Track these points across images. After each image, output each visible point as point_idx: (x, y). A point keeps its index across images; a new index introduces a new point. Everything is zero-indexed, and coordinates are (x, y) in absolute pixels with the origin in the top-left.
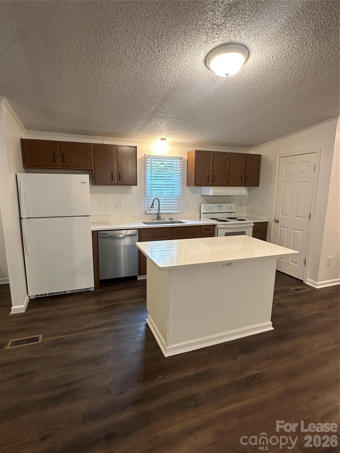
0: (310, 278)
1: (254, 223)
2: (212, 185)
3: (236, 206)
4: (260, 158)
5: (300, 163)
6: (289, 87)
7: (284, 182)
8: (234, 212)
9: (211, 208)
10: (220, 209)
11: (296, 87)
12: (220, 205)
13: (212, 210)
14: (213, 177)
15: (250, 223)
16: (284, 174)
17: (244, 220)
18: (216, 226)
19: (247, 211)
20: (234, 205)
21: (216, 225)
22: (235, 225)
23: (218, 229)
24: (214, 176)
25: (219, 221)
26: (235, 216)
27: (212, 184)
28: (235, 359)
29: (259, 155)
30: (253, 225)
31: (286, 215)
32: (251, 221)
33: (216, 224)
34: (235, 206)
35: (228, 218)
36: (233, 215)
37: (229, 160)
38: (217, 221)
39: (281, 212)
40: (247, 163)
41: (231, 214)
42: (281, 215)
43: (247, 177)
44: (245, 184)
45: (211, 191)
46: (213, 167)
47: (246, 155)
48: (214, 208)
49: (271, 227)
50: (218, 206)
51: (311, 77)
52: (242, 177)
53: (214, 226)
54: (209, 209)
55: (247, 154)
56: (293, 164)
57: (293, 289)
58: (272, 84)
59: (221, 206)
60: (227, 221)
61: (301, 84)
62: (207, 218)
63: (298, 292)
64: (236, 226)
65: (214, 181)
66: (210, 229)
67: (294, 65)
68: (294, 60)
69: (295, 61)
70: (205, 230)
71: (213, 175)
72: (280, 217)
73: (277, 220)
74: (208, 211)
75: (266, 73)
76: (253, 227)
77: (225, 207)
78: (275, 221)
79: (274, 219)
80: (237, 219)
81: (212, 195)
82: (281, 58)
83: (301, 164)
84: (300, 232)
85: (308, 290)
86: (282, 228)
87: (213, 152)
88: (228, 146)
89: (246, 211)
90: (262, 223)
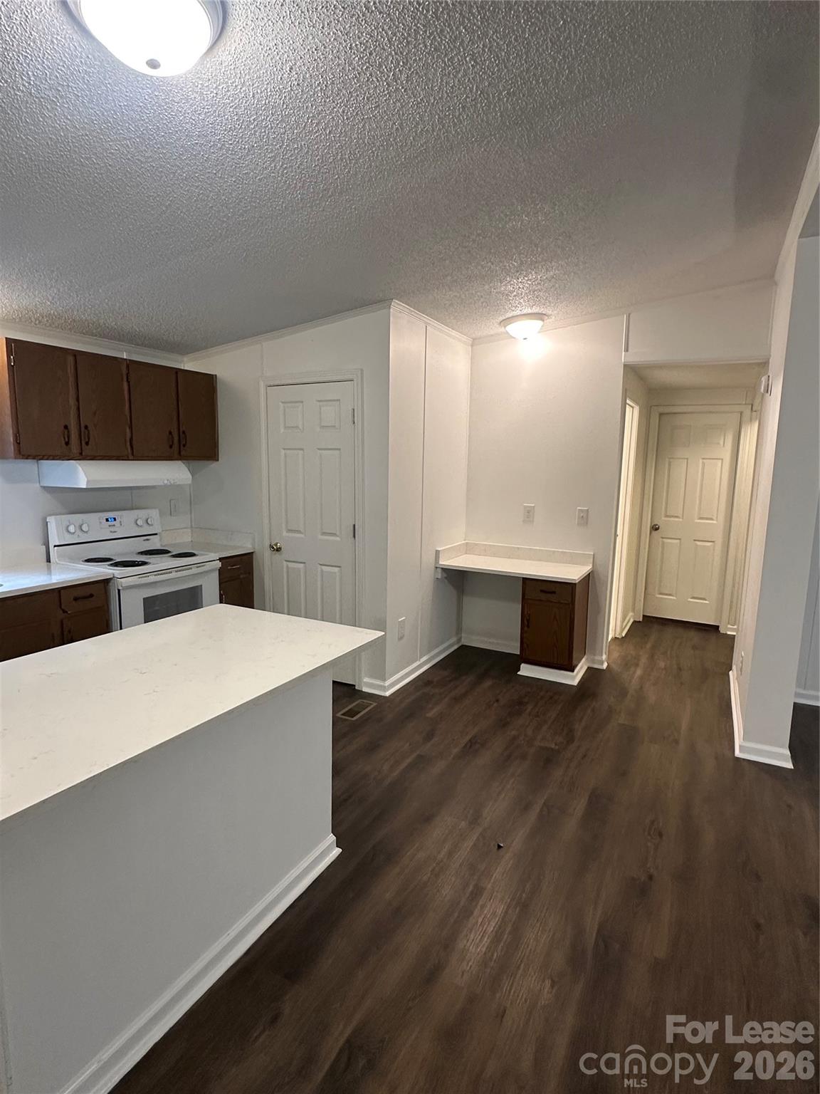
0: (371, 676)
1: (220, 559)
2: (82, 456)
3: (162, 514)
4: (213, 384)
5: (318, 403)
6: (312, 190)
7: (284, 449)
8: (156, 534)
9: (85, 528)
10: (112, 529)
11: (330, 197)
12: (111, 515)
13: (86, 532)
14: (83, 429)
15: (210, 560)
16: (282, 430)
17: (192, 555)
18: (111, 584)
19: (192, 527)
20: (154, 514)
21: (111, 579)
22: (170, 573)
23: (119, 590)
24: (86, 427)
25: (117, 564)
26: (161, 545)
27: (81, 454)
28: (275, 1019)
29: (210, 375)
30: (219, 564)
31: (299, 532)
32: (213, 554)
33: (112, 576)
34: (158, 515)
35: (142, 553)
36: (155, 544)
37: (128, 382)
38: (111, 565)
39: (284, 526)
40: (180, 396)
41: (148, 540)
42: (285, 534)
43: (184, 432)
44: (183, 453)
45: (81, 475)
46: (78, 400)
47: (177, 373)
48: (95, 525)
49: (263, 565)
50: (107, 520)
51: (367, 179)
52: (170, 433)
53: (106, 583)
54: (78, 531)
55: (177, 371)
56: (301, 404)
57: (342, 712)
58: (273, 165)
59: (115, 519)
60: (144, 563)
61: (341, 193)
62: (73, 559)
63: (355, 718)
64: (173, 575)
65: (87, 443)
66: (91, 596)
67: (337, 125)
68: (340, 107)
69: (343, 112)
70: (76, 599)
71: (83, 426)
72: (283, 538)
73: (276, 545)
74: (75, 536)
75: (262, 121)
76: (221, 571)
77: (127, 522)
78: (273, 548)
79: (267, 544)
80: (169, 552)
81: (85, 487)
82: (311, 85)
83: (320, 407)
84: (336, 570)
85: (372, 706)
86: (291, 565)
87: (76, 354)
88: (119, 340)
89: (189, 526)
90: (239, 558)
